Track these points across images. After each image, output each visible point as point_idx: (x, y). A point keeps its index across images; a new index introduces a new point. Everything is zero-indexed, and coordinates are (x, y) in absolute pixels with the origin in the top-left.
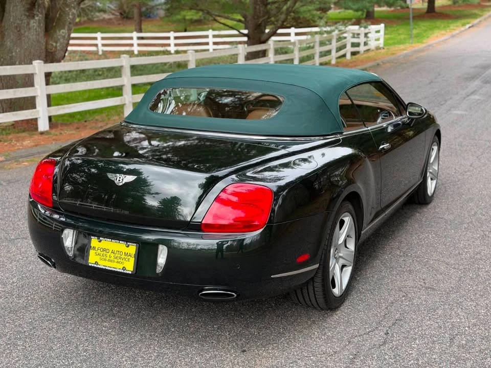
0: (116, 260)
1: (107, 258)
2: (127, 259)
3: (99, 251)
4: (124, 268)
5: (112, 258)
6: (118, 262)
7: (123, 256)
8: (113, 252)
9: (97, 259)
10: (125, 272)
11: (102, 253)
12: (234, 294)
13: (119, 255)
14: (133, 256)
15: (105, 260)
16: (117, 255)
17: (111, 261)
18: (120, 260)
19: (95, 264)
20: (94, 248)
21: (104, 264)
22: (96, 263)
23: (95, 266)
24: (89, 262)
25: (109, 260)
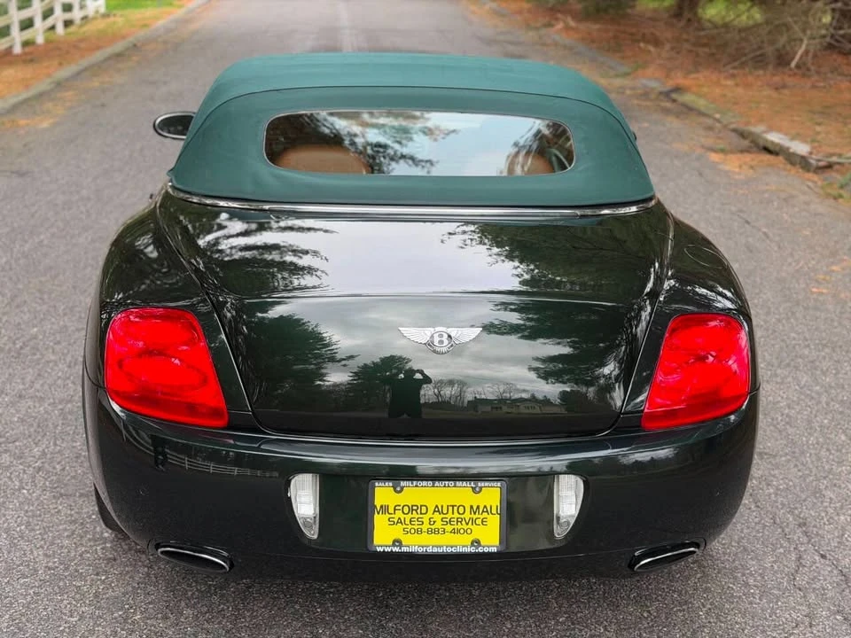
0: (449, 528)
1: (425, 527)
2: (479, 522)
3: (399, 514)
4: (476, 542)
5: (439, 525)
6: (453, 532)
7: (467, 516)
8: (437, 510)
9: (397, 532)
10: (480, 550)
11: (410, 516)
13: (456, 515)
14: (494, 511)
15: (419, 532)
16: (450, 515)
17: (436, 532)
18: (459, 526)
19: (394, 545)
20: (385, 509)
21: (417, 543)
22: (397, 542)
23: (396, 549)
24: (375, 543)
25: (430, 532)
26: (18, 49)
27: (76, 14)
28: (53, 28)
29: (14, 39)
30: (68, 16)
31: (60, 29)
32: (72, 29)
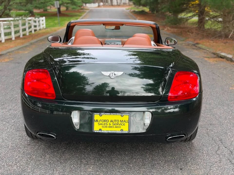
0: (114, 126)
1: (108, 126)
2: (123, 124)
3: (101, 122)
4: (122, 130)
5: (112, 125)
6: (116, 127)
7: (120, 123)
8: (111, 121)
9: (100, 127)
10: (123, 132)
11: (104, 123)
12: (183, 135)
13: (116, 123)
14: (127, 122)
15: (106, 127)
16: (115, 123)
17: (111, 127)
18: (117, 126)
19: (99, 130)
20: (97, 121)
21: (106, 130)
22: (100, 130)
23: (100, 132)
24: (94, 130)
25: (109, 127)
26: (21, 36)
27: (38, 28)
28: (31, 32)
29: (20, 34)
30: (35, 28)
31: (33, 32)
32: (36, 32)
